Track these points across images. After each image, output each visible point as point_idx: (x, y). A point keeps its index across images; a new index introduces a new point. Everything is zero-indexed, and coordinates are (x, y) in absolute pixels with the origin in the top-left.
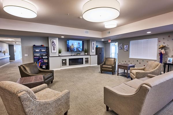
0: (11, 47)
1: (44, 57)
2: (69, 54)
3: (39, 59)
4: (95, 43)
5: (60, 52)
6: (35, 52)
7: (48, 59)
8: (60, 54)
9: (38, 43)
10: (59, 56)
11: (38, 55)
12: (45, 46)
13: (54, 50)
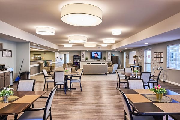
0: (65, 55)
1: (78, 62)
2: (92, 60)
3: (76, 63)
4: (110, 53)
5: (87, 59)
6: (74, 59)
7: (80, 62)
8: (87, 60)
9: (76, 54)
10: (86, 61)
11: (75, 60)
12: (79, 56)
13: (83, 58)
